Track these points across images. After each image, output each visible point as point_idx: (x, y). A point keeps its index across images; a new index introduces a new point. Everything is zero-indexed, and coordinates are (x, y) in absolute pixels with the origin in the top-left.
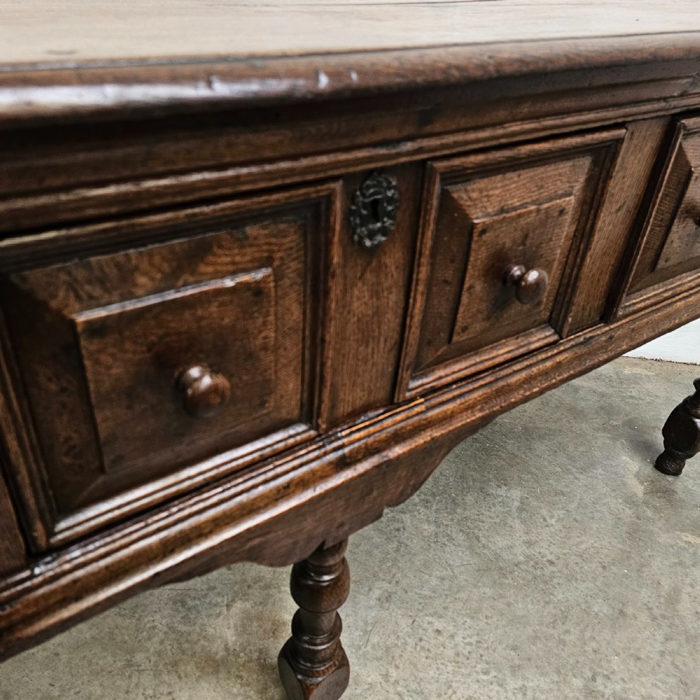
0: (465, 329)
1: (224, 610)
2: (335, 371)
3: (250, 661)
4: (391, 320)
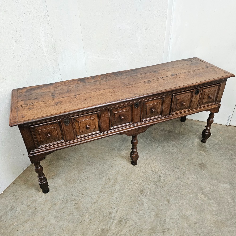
0: (148, 115)
1: (124, 151)
2: (134, 118)
3: (127, 157)
4: (139, 114)
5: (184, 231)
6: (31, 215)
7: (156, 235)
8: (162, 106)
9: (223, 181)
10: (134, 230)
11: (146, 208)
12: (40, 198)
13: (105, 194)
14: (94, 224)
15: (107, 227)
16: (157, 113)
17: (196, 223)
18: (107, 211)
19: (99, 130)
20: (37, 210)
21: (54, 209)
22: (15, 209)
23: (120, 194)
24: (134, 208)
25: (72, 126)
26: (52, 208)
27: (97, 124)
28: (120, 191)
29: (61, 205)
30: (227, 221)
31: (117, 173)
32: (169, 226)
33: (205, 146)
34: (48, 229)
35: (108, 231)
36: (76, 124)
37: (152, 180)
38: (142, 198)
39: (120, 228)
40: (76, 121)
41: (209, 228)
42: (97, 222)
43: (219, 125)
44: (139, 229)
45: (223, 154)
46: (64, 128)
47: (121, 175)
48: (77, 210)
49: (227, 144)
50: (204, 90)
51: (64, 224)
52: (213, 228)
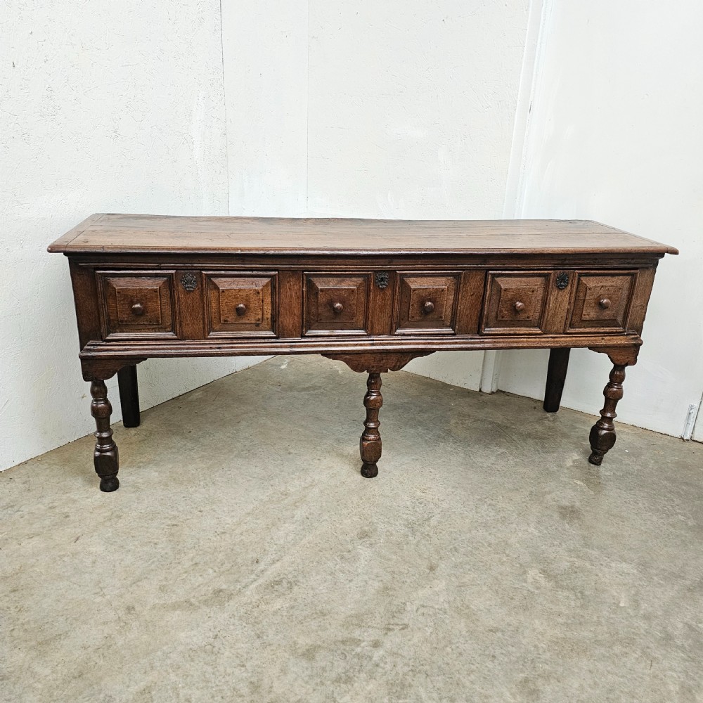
0: (413, 317)
2: (372, 317)
4: (389, 309)
5: (450, 641)
6: (49, 526)
7: (363, 630)
8: (456, 300)
9: (621, 557)
10: (305, 608)
11: (360, 571)
12: (87, 498)
13: (258, 522)
14: (201, 576)
15: (232, 588)
16: (441, 317)
17: (493, 630)
18: (250, 556)
19: (273, 329)
20: (68, 519)
21: (111, 525)
22: (16, 508)
23: (301, 528)
24: (325, 563)
25: (202, 295)
26: (108, 524)
27: (268, 308)
28: (303, 522)
29: (134, 521)
30: (596, 646)
31: (311, 485)
32: (409, 620)
33: (598, 472)
34: (76, 561)
35: (230, 596)
36: (212, 295)
37: (405, 516)
38: (360, 547)
39: (268, 597)
40: (211, 286)
41: (532, 649)
42: (211, 571)
43: (660, 435)
44: (319, 608)
45: (645, 497)
46: (179, 298)
47: (322, 492)
48: (171, 539)
49: (667, 479)
50: (584, 280)
51: (122, 560)
52: (544, 652)
